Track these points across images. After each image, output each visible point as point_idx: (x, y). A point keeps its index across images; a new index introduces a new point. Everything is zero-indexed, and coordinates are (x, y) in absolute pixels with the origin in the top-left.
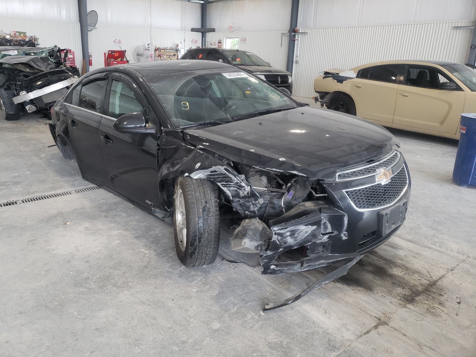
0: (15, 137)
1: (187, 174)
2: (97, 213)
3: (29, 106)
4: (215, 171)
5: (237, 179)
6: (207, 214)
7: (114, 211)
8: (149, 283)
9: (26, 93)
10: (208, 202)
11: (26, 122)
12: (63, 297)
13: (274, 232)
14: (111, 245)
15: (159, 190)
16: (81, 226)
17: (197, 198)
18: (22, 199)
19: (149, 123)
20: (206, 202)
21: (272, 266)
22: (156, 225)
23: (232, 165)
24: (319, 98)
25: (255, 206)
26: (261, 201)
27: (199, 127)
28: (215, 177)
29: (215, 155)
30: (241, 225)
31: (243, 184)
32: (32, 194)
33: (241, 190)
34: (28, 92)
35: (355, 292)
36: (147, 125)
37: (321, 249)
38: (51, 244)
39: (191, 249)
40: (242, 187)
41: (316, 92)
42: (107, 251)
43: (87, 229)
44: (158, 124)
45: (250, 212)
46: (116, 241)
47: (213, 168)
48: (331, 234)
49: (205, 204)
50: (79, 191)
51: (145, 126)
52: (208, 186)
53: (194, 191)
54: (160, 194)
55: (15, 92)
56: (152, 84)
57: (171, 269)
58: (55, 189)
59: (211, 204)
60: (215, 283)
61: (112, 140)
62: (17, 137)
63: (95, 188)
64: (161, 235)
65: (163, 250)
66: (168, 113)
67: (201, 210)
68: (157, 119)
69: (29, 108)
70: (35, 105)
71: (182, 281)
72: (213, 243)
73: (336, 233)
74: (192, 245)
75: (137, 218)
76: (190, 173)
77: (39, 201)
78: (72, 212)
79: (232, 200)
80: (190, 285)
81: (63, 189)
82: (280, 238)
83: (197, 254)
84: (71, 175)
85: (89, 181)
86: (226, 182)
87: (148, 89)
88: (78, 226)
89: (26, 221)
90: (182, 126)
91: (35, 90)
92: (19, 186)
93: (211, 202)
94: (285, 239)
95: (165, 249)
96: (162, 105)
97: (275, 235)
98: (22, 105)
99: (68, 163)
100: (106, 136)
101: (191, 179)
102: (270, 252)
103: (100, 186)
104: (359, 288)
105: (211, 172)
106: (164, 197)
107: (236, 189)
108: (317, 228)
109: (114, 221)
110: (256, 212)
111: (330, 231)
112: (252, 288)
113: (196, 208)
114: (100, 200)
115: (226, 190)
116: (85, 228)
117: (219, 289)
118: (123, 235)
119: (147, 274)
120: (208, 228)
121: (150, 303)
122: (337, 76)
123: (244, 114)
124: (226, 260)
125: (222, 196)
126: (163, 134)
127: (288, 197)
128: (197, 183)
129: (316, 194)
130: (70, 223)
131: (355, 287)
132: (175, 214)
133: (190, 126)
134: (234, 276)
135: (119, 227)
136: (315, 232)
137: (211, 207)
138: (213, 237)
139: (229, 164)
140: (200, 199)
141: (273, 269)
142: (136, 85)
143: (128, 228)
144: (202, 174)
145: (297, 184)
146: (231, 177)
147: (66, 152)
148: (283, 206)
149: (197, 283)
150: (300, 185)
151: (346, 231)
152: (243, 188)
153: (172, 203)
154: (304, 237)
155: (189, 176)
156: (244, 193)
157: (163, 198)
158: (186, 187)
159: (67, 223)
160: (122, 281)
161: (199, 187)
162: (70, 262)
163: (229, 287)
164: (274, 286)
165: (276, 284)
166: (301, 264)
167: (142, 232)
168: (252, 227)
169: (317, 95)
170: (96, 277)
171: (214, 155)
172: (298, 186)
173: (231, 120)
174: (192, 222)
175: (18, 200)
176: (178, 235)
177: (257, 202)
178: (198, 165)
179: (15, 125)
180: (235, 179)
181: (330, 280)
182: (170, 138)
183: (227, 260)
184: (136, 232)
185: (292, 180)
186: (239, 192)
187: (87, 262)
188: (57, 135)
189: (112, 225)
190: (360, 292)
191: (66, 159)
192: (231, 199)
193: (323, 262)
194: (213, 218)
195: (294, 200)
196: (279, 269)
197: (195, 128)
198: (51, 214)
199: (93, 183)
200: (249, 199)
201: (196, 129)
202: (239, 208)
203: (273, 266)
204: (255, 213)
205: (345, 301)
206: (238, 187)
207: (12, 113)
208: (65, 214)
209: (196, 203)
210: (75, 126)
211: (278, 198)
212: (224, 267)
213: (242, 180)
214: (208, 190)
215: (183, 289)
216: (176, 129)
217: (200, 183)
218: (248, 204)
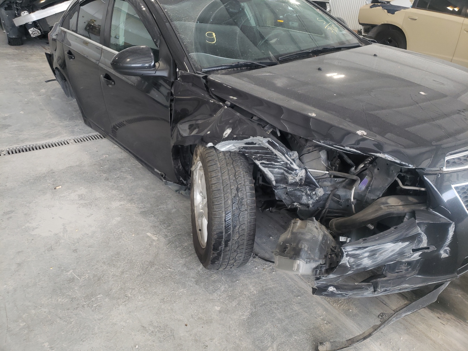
0: (15, 66)
1: (210, 144)
2: (96, 174)
3: (32, 29)
4: (252, 143)
5: (285, 158)
6: (238, 207)
7: (118, 172)
8: (155, 293)
9: (28, 13)
10: (241, 189)
11: (31, 48)
12: (33, 311)
13: (346, 253)
14: (109, 225)
15: (172, 158)
16: (75, 191)
17: (224, 183)
18: (8, 149)
19: (159, 62)
20: (237, 189)
21: (330, 288)
22: (169, 194)
23: (279, 134)
24: (363, 31)
25: (309, 198)
26: (320, 192)
27: (229, 70)
28: (251, 152)
29: (254, 118)
30: (290, 229)
31: (295, 166)
32: (21, 143)
33: (290, 174)
34: (30, 13)
35: (442, 321)
36: (157, 64)
37: (404, 267)
38: (32, 219)
39: (214, 254)
40: (293, 169)
41: (360, 24)
42: (102, 234)
43: (81, 197)
44: (172, 63)
45: (301, 204)
46: (116, 218)
47: (251, 139)
48: (426, 251)
49: (236, 192)
50: (79, 140)
51: (154, 66)
52: (241, 164)
53: (220, 171)
54: (173, 162)
55: (16, 12)
56: (166, 6)
57: (185, 269)
58: (49, 136)
59: (245, 193)
60: (245, 296)
61: (114, 82)
62: (17, 65)
63: (99, 137)
64: (174, 210)
65: (175, 236)
66: (186, 47)
67: (230, 202)
68: (171, 56)
69: (33, 32)
70: (39, 28)
71: (200, 292)
72: (245, 247)
73: (433, 248)
74: (215, 249)
75: (146, 182)
76: (215, 144)
77: (29, 152)
78: (66, 170)
79: (275, 186)
80: (211, 298)
81: (59, 137)
82: (352, 260)
83: (221, 260)
84: (72, 118)
85: (91, 127)
86: (268, 160)
87: (160, 11)
88: (70, 192)
89: (7, 182)
90: (204, 69)
91: (38, 10)
92: (7, 131)
93: (244, 189)
94: (359, 262)
95: (178, 235)
96: (178, 35)
97: (347, 257)
98: (25, 28)
99: (71, 102)
100: (106, 74)
101: (216, 152)
102: (334, 276)
103: (105, 134)
104: (448, 316)
105: (247, 144)
106: (179, 167)
107: (282, 171)
108: (409, 244)
109: (116, 186)
110: (311, 206)
111: (425, 246)
112: (296, 308)
113: (223, 199)
114: (103, 154)
115: (267, 171)
116: (79, 196)
117: (250, 309)
118: (127, 209)
119: (153, 275)
120: (239, 227)
121: (153, 330)
122: (388, 4)
123: (292, 53)
124: (259, 257)
125: (259, 176)
126: (179, 79)
127: (360, 186)
128: (225, 158)
129: (404, 184)
130: (60, 187)
131: (441, 313)
132: (193, 190)
133: (217, 68)
134: (271, 285)
135: (122, 196)
136: (405, 249)
137: (245, 196)
138: (245, 239)
139: (274, 133)
140: (229, 185)
141: (332, 292)
142: (145, 7)
143: (134, 198)
144: (232, 145)
145: (374, 166)
146: (277, 154)
147: (68, 89)
148: (352, 200)
149: (220, 296)
150: (378, 169)
151: (448, 246)
152: (295, 171)
153: (189, 173)
154: (388, 256)
155: (213, 147)
156: (294, 178)
157: (177, 167)
158: (209, 164)
159: (57, 188)
160: (118, 286)
161: (228, 165)
162: (52, 250)
163: (265, 304)
164: (327, 306)
165: (329, 303)
166: (374, 288)
167: (151, 204)
168: (308, 237)
169: (361, 27)
170: (84, 277)
171: (252, 118)
172: (376, 170)
173: (274, 60)
174: (216, 219)
175: (3, 150)
176: (196, 219)
177: (314, 193)
178: (228, 132)
179: (17, 51)
180: (283, 158)
181: (413, 311)
182: (188, 86)
183: (261, 258)
184: (143, 204)
185: (367, 160)
186: (288, 177)
187: (75, 251)
188: (54, 67)
189: (114, 192)
190: (449, 323)
191: (68, 96)
192: (273, 185)
193: (406, 287)
194: (246, 212)
195: (370, 192)
196: (340, 292)
197: (224, 71)
198: (40, 173)
199: (97, 131)
200: (301, 188)
201: (226, 74)
202: (284, 197)
203: (332, 287)
204: (308, 207)
205: (431, 340)
206: (286, 169)
207: (14, 37)
208: (57, 173)
209: (222, 191)
210: (72, 58)
211: (344, 187)
212: (256, 268)
213: (293, 160)
214: (241, 170)
215: (201, 304)
216: (197, 73)
217: (230, 158)
218: (299, 193)
